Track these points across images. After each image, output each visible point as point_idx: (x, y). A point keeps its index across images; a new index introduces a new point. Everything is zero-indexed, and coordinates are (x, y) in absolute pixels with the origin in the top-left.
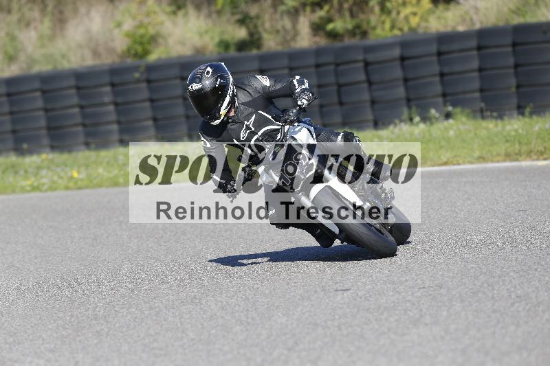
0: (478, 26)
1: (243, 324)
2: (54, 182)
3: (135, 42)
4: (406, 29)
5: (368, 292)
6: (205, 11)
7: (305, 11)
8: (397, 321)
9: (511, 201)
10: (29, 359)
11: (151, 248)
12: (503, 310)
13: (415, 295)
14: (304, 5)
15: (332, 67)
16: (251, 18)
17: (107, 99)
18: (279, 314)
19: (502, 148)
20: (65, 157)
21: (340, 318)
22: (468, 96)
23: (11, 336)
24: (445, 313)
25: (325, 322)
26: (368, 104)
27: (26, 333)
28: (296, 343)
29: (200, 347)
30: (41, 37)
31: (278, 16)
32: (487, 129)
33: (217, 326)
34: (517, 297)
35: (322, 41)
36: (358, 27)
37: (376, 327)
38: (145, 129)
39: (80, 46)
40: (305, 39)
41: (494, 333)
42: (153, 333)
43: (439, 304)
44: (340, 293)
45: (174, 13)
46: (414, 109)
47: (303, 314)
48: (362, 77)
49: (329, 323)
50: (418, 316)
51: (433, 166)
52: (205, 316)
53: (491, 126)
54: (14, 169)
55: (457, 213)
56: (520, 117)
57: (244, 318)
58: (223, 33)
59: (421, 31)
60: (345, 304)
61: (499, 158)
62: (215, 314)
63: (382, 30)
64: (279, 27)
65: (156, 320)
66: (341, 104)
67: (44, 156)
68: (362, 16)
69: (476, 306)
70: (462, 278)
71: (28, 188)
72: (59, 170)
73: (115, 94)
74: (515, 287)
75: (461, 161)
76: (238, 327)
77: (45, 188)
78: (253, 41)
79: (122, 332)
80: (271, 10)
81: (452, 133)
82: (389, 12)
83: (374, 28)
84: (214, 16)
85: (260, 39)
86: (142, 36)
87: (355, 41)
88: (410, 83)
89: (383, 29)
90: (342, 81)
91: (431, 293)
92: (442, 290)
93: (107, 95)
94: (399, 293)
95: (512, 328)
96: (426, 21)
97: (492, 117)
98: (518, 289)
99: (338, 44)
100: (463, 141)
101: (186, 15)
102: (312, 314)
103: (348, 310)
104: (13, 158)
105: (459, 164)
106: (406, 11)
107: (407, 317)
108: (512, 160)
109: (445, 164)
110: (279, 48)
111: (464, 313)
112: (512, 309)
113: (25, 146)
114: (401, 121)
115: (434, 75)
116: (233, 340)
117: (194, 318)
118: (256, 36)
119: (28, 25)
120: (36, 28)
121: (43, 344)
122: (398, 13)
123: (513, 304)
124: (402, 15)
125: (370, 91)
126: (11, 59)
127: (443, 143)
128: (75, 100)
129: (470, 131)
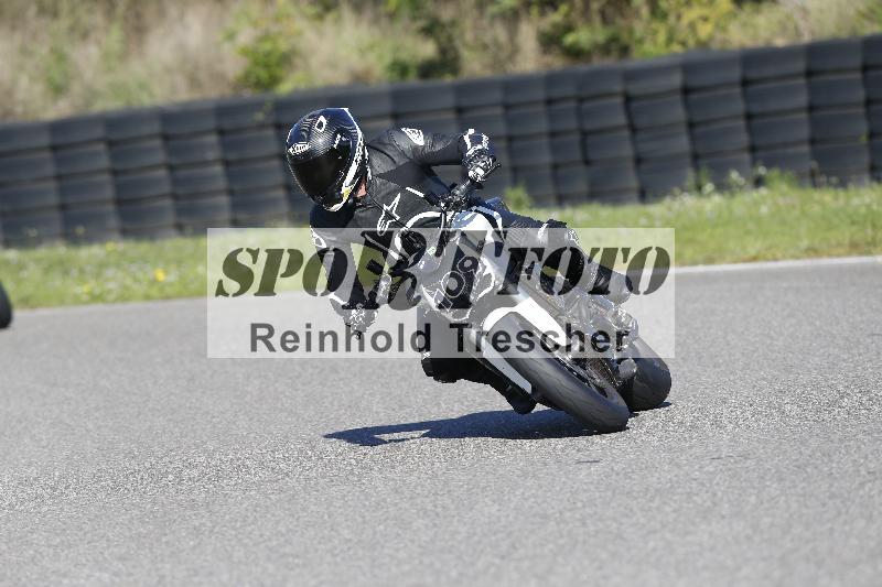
0: (806, 38)
1: (429, 516)
2: (126, 288)
3: (256, 63)
4: (691, 42)
5: (630, 465)
6: (368, 14)
7: (529, 13)
8: (675, 511)
9: (860, 319)
10: (86, 571)
11: (282, 393)
12: (846, 495)
13: (706, 469)
14: (527, 5)
15: (572, 105)
16: (443, 26)
17: (211, 155)
18: (486, 500)
19: (846, 234)
20: (143, 248)
21: (584, 506)
22: (790, 151)
23: (57, 535)
24: (753, 499)
25: (561, 513)
26: (630, 164)
27: (81, 529)
28: (513, 546)
29: (361, 552)
30: (106, 56)
31: (485, 22)
32: (822, 203)
33: (387, 519)
34: (869, 473)
35: (557, 62)
36: (614, 40)
37: (642, 520)
38: (273, 202)
39: (168, 70)
40: (529, 59)
41: (832, 530)
42: (284, 530)
43: (744, 484)
44: (584, 466)
45: (320, 17)
46: (704, 172)
47: (526, 499)
48: (621, 119)
49: (568, 515)
50: (709, 503)
51: (735, 262)
52: (367, 503)
53: (827, 199)
54: (64, 268)
55: (772, 338)
56: (875, 184)
57: (430, 507)
58: (397, 49)
59: (715, 46)
60: (592, 483)
61: (841, 250)
62: (384, 500)
63: (653, 44)
64: (487, 38)
65: (289, 509)
66: (587, 162)
67: (110, 246)
68: (620, 22)
69: (804, 488)
70: (781, 444)
71: (85, 298)
72: (134, 268)
73: (225, 146)
74: (866, 458)
75: (779, 255)
76: (420, 521)
77: (111, 297)
78: (446, 62)
79: (234, 528)
80: (475, 12)
81: (764, 210)
82: (664, 16)
83: (641, 41)
84: (384, 21)
85: (457, 58)
86: (268, 54)
87: (610, 62)
88: (698, 130)
89: (655, 42)
90: (589, 126)
91: (729, 465)
92: (749, 461)
93: (211, 148)
94: (679, 466)
95: (861, 523)
96: (724, 29)
97: (829, 184)
98: (870, 461)
99: (582, 67)
100: (783, 223)
101: (338, 20)
102: (539, 501)
103: (597, 494)
104: (61, 250)
105: (775, 259)
106: (691, 14)
107: (691, 505)
108: (861, 254)
109: (754, 259)
110: (488, 74)
111: (783, 498)
112: (861, 492)
113: (80, 230)
114: (683, 190)
115: (736, 117)
116: (412, 541)
117: (350, 506)
118: (450, 55)
119: (85, 36)
120: (98, 43)
121: (109, 547)
122: (679, 17)
123: (862, 485)
124: (685, 21)
125: (634, 142)
126: (58, 90)
127: (751, 226)
128: (160, 157)
129: (794, 207)
